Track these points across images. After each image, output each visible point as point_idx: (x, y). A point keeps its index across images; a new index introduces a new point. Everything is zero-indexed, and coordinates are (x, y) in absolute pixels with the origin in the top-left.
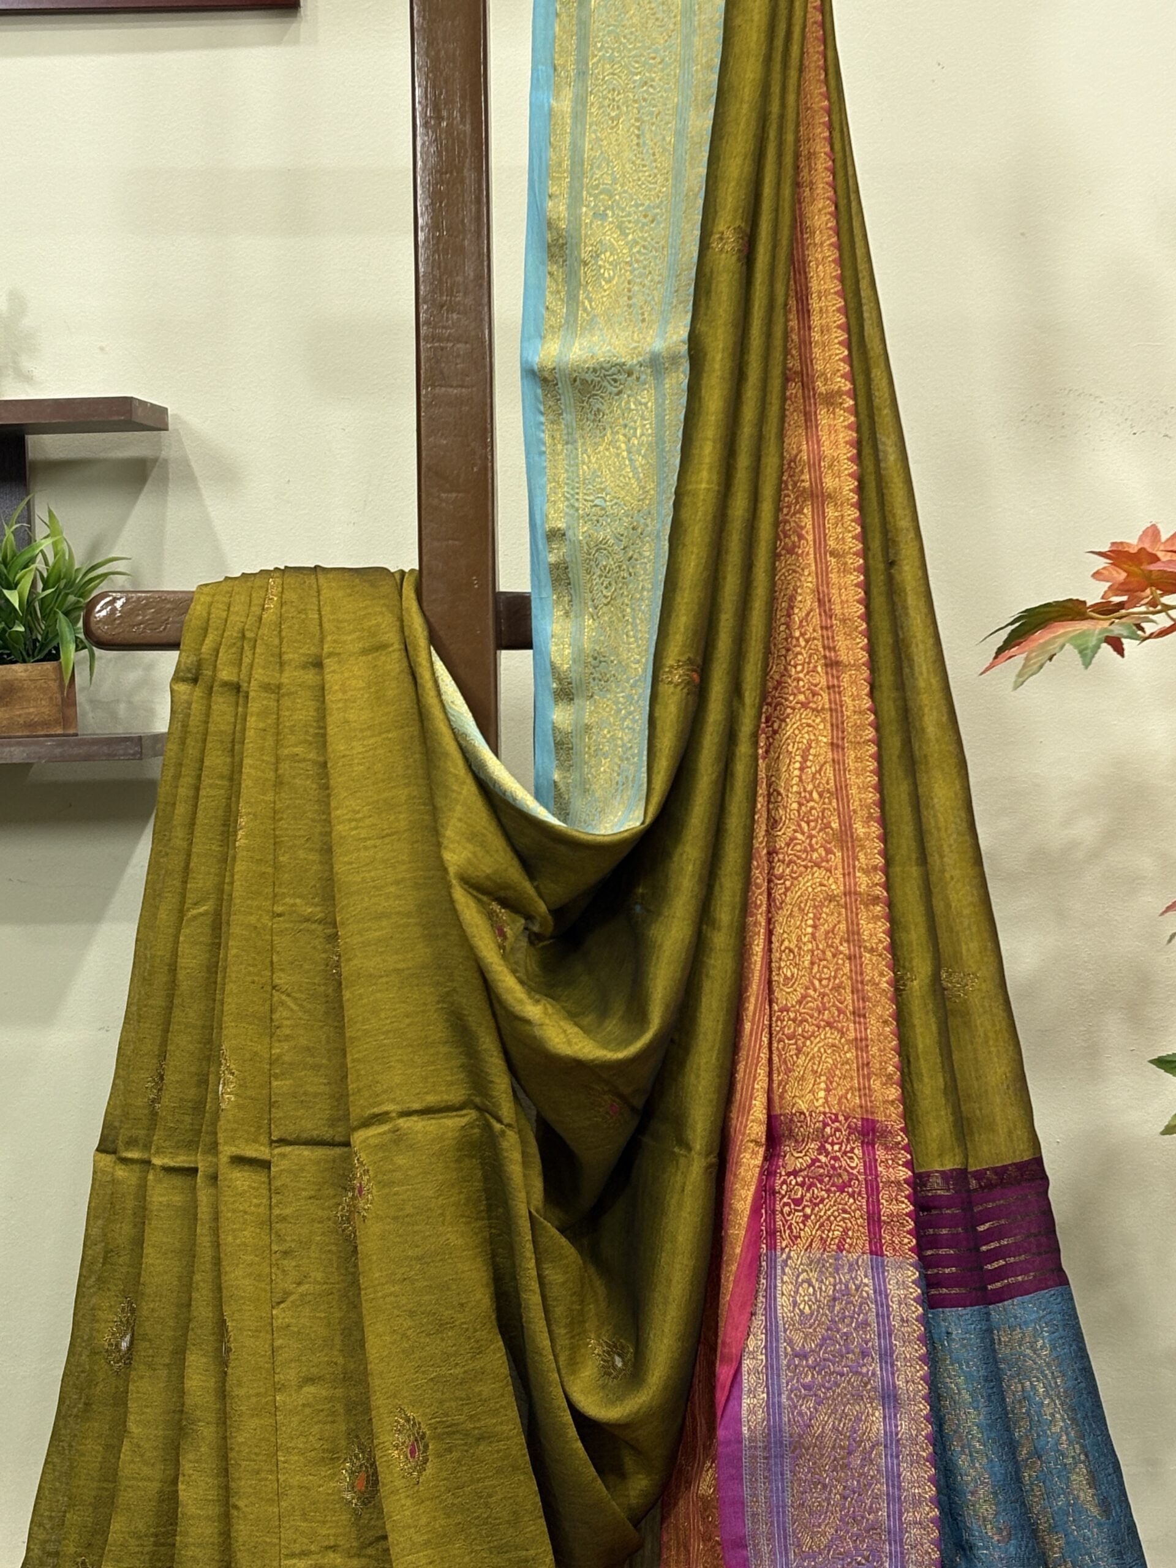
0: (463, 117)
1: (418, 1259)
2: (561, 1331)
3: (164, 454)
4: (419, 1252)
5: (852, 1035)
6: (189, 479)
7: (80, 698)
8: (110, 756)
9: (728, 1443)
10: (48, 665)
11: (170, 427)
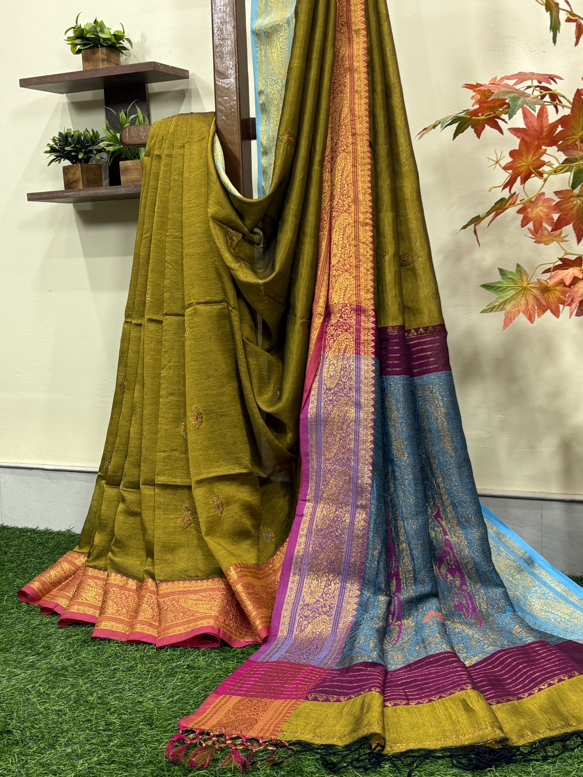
1: (201, 353)
3: (190, 87)
4: (201, 351)
5: (354, 275)
6: (198, 96)
9: (303, 419)
11: (191, 77)
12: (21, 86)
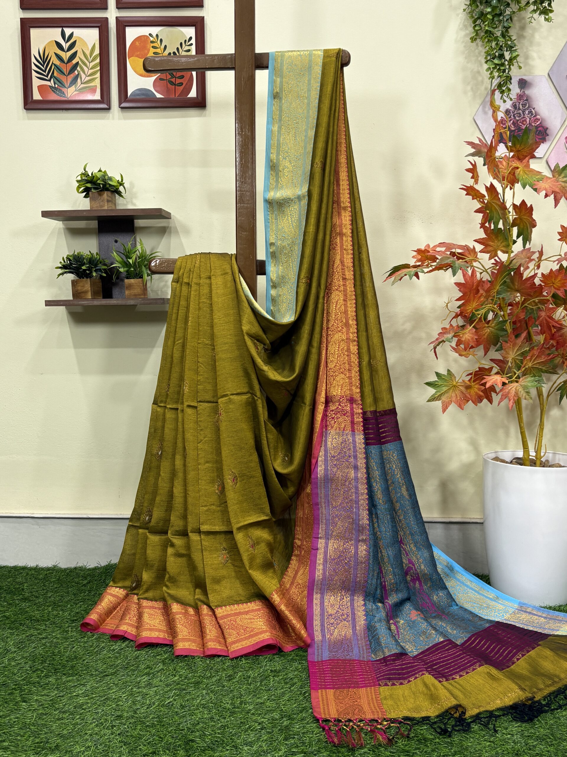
0: (248, 131)
1: (235, 431)
2: (272, 450)
3: (170, 225)
4: (235, 430)
5: (348, 376)
6: (177, 232)
7: (149, 289)
8: (156, 303)
9: (314, 479)
10: (140, 280)
11: (172, 218)
12: (43, 216)
